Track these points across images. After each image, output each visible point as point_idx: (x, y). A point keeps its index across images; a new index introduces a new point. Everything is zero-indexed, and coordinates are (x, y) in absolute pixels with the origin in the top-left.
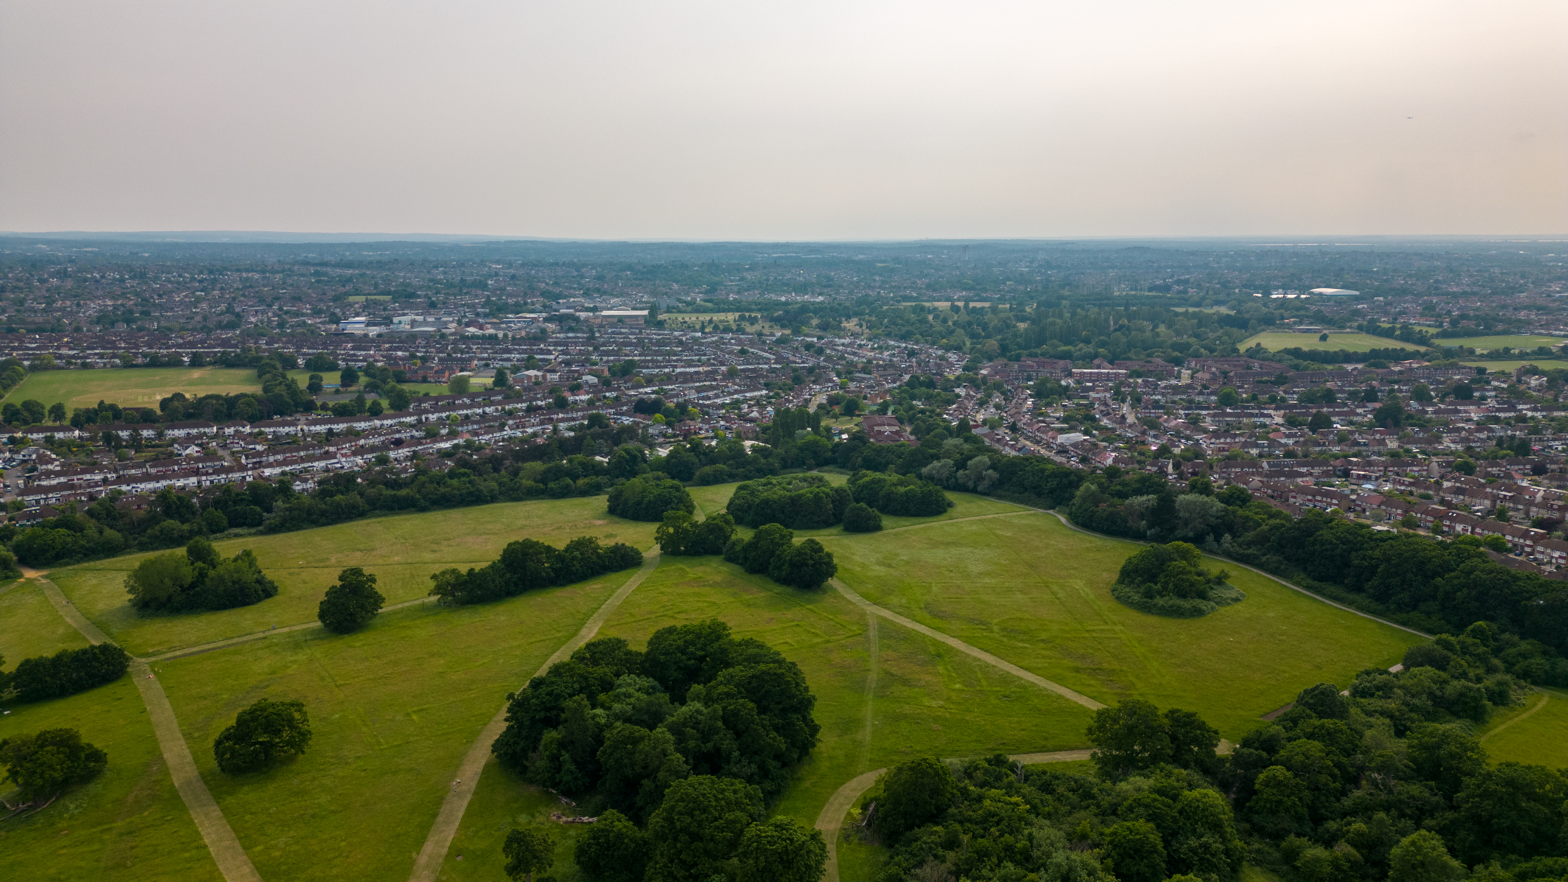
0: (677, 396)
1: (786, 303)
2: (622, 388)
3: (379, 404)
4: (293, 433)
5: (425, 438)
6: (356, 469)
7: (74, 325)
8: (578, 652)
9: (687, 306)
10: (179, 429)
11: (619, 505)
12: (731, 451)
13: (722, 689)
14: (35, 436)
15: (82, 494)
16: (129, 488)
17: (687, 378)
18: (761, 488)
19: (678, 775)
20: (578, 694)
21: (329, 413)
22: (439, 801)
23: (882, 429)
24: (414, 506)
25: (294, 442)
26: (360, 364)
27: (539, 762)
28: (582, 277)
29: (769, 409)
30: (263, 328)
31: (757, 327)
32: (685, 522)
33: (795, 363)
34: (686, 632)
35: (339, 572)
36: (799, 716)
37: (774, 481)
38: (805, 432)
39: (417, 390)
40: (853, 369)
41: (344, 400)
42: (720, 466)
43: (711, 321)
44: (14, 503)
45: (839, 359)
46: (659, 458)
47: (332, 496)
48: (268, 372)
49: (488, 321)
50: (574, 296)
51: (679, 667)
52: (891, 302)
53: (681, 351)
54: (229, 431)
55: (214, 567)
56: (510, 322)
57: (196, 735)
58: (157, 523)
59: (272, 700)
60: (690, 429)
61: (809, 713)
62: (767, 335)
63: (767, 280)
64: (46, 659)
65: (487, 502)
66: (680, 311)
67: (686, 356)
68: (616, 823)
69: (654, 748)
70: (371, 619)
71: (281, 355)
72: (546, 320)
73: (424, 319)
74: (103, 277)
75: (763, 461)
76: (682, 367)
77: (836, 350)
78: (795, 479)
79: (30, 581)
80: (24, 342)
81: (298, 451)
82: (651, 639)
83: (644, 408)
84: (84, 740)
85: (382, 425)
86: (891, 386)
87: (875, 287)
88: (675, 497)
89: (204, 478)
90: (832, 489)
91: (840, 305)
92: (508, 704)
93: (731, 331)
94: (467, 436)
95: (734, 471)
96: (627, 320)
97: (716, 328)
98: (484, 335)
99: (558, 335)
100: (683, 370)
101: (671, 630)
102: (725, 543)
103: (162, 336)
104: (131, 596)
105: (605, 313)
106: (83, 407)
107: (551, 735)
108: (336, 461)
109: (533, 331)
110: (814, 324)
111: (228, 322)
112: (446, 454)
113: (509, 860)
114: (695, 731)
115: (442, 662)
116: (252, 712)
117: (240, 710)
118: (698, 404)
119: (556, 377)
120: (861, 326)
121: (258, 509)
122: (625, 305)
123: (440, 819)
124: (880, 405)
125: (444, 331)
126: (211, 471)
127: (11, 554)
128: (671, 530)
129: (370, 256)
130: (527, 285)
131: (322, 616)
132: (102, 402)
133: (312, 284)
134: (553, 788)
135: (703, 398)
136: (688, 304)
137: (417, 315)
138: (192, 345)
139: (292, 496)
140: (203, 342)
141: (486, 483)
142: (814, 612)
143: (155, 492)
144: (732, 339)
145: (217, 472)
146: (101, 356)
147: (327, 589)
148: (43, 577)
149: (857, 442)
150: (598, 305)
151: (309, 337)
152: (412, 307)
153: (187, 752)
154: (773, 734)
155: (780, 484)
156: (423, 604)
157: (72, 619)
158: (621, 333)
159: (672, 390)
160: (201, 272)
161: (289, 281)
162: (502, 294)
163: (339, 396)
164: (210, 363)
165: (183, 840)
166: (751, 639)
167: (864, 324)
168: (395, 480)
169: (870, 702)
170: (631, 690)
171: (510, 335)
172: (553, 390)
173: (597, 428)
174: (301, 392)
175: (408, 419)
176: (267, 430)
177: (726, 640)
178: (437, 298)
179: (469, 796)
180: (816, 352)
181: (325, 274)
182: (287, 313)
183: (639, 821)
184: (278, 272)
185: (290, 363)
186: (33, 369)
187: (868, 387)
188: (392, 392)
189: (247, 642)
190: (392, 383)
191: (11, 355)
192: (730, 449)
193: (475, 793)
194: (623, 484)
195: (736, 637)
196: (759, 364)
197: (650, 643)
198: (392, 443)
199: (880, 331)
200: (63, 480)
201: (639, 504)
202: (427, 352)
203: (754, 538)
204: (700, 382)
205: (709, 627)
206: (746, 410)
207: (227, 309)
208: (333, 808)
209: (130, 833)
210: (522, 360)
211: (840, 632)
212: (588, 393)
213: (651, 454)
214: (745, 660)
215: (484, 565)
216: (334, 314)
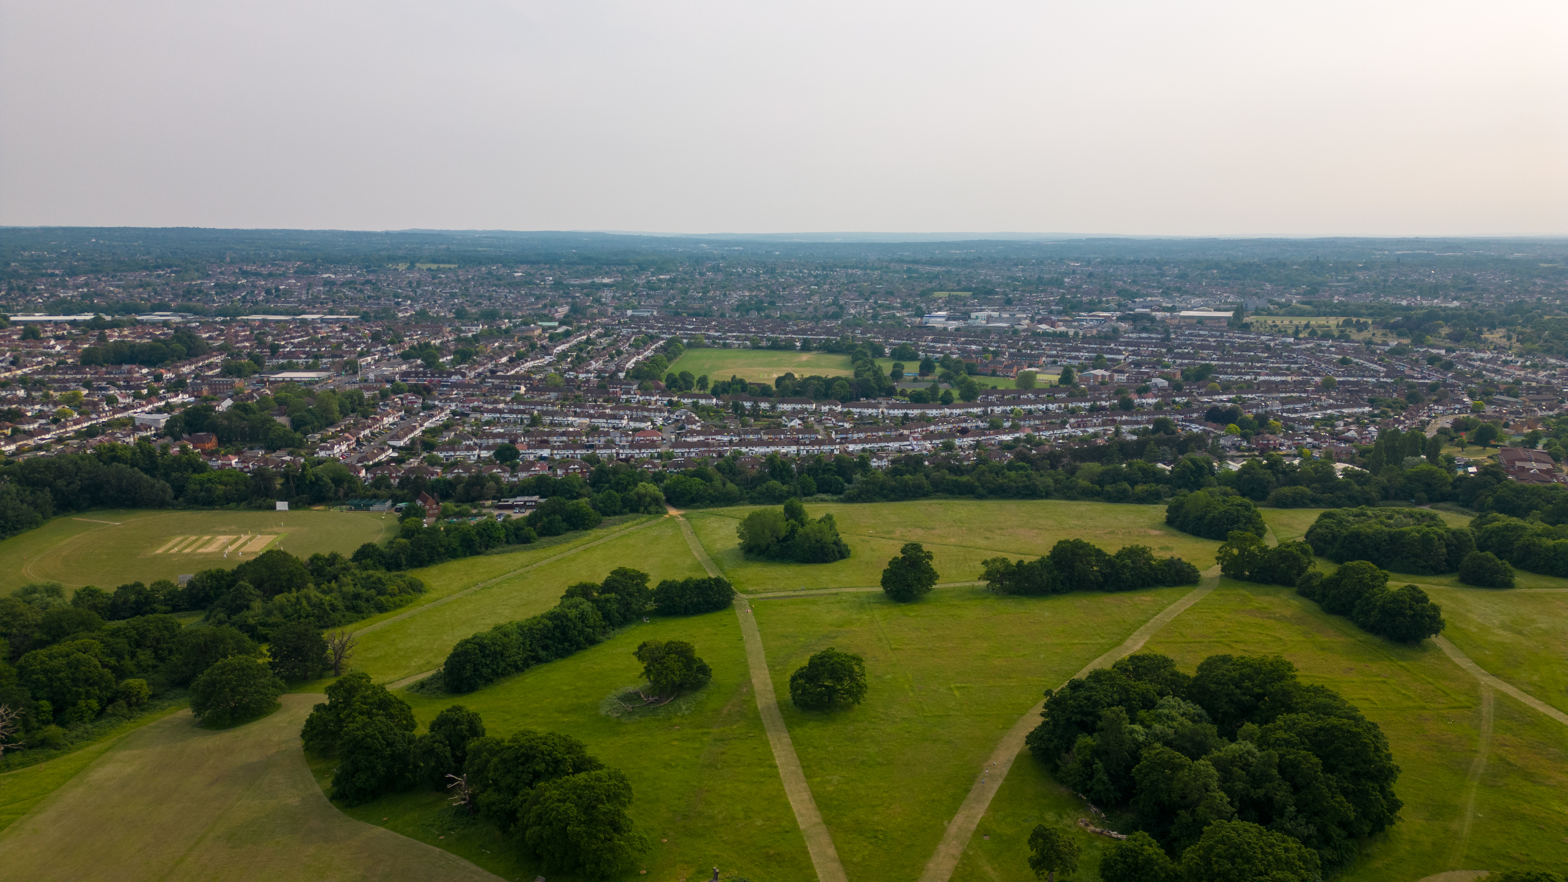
0: (1257, 406)
1: (1408, 308)
2: (1195, 394)
3: (950, 394)
4: (875, 415)
5: (989, 429)
6: (925, 452)
7: (721, 311)
8: (1121, 662)
9: (1280, 308)
10: (787, 403)
11: (1178, 516)
12: (1316, 473)
13: (1281, 734)
14: (686, 401)
15: (714, 451)
16: (747, 450)
17: (1272, 387)
18: (1351, 518)
19: (1220, 815)
20: (1117, 705)
21: (907, 399)
22: (972, 779)
23: (1527, 465)
24: (972, 493)
25: (875, 423)
26: (938, 355)
27: (1072, 763)
28: (1163, 275)
29: (1372, 428)
30: (859, 319)
31: (1366, 335)
32: (1252, 544)
33: (1413, 377)
34: (1243, 664)
35: (901, 545)
36: (1376, 785)
37: (1369, 513)
38: (1416, 459)
39: (987, 383)
40: (1492, 390)
41: (920, 388)
42: (1302, 488)
43: (1307, 326)
44: (667, 453)
45: (1474, 376)
46: (1229, 472)
47: (902, 475)
48: (860, 359)
49: (1060, 319)
50: (1152, 295)
51: (1231, 700)
52: (1557, 311)
53: (1267, 357)
54: (825, 408)
55: (803, 525)
56: (1082, 320)
57: (778, 668)
58: (764, 482)
59: (837, 650)
60: (1268, 444)
61: (1389, 785)
62: (1378, 344)
63: (1386, 281)
64: (677, 582)
65: (1041, 497)
66: (1270, 314)
67: (1273, 363)
68: (1146, 847)
69: (1195, 780)
70: (925, 592)
71: (872, 344)
72: (1119, 319)
73: (1000, 316)
74: (744, 272)
75: (1357, 487)
76: (1267, 375)
77: (1470, 365)
78: (1398, 513)
79: (672, 518)
80: (685, 324)
81: (877, 432)
82: (1202, 664)
83: (1217, 416)
84: (697, 655)
85: (951, 413)
86: (1545, 413)
87: (1534, 292)
88: (1244, 516)
89: (802, 447)
90: (1448, 530)
91: (1481, 312)
92: (1045, 700)
93: (1332, 337)
94: (1029, 431)
95: (1319, 496)
96: (1207, 322)
97: (1313, 333)
98: (1055, 333)
99: (1131, 335)
100: (1267, 378)
101: (1225, 659)
102: (1299, 575)
103: (782, 323)
104: (741, 541)
105: (1184, 313)
106: (721, 380)
107: (1085, 740)
108: (908, 443)
109: (1104, 330)
110: (1443, 333)
111: (833, 313)
112: (1007, 447)
113: (1033, 853)
114: (1244, 773)
115: (986, 645)
116: (821, 658)
117: (812, 654)
118: (1281, 417)
119: (1123, 377)
120: (1509, 338)
121: (841, 479)
122: (1207, 305)
123: (971, 795)
124: (1527, 435)
125: (1017, 327)
126: (807, 442)
127: (662, 494)
128: (1235, 552)
129: (957, 254)
130: (1103, 283)
131: (884, 583)
132: (734, 377)
133: (904, 280)
134: (1084, 794)
135: (1288, 411)
136: (1281, 305)
137: (994, 310)
138: (804, 332)
139: (869, 471)
140: (812, 329)
141: (1043, 479)
142: (1409, 671)
143: (765, 456)
144: (1332, 346)
145: (812, 443)
146: (737, 338)
147: (890, 559)
148: (681, 515)
149: (1488, 478)
150: (1177, 304)
151: (896, 328)
152: (990, 303)
153: (769, 681)
154: (1340, 798)
155: (1376, 517)
156: (973, 587)
157: (698, 554)
158: (1200, 335)
159: (1252, 399)
160: (817, 269)
161: (885, 277)
162: (1077, 292)
163: (916, 384)
164: (816, 349)
165: (760, 757)
166: (1322, 687)
167: (1514, 336)
168: (958, 466)
169: (1474, 790)
170: (1174, 713)
171: (1081, 333)
172: (1119, 391)
173: (1162, 433)
174: (885, 378)
175: (975, 410)
176: (854, 410)
177: (1291, 682)
178: (1014, 295)
179: (1000, 781)
180: (1442, 367)
181: (916, 271)
182: (880, 306)
183: (1172, 852)
184: (876, 269)
185: (878, 352)
186: (690, 346)
187: (1511, 413)
188: (963, 383)
189: (823, 595)
190: (964, 375)
191: (675, 333)
192: (1316, 470)
193: (1006, 779)
194: (1185, 496)
195: (1305, 682)
196: (1363, 376)
197: (1200, 668)
198: (959, 431)
199: (1536, 346)
200: (701, 438)
201: (1201, 518)
202: (999, 347)
203: (1337, 574)
204: (1286, 392)
205: (1271, 664)
206: (1341, 428)
207: (834, 301)
208: (879, 760)
209: (722, 740)
210: (1090, 359)
211: (1440, 700)
212: (1156, 396)
213: (1220, 467)
214: (1312, 708)
215: (1034, 558)
216: (919, 308)
